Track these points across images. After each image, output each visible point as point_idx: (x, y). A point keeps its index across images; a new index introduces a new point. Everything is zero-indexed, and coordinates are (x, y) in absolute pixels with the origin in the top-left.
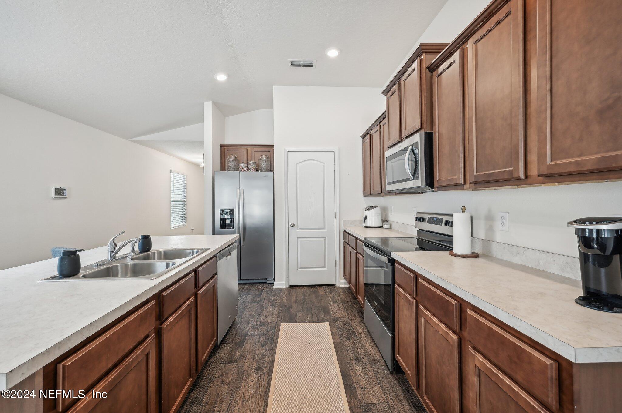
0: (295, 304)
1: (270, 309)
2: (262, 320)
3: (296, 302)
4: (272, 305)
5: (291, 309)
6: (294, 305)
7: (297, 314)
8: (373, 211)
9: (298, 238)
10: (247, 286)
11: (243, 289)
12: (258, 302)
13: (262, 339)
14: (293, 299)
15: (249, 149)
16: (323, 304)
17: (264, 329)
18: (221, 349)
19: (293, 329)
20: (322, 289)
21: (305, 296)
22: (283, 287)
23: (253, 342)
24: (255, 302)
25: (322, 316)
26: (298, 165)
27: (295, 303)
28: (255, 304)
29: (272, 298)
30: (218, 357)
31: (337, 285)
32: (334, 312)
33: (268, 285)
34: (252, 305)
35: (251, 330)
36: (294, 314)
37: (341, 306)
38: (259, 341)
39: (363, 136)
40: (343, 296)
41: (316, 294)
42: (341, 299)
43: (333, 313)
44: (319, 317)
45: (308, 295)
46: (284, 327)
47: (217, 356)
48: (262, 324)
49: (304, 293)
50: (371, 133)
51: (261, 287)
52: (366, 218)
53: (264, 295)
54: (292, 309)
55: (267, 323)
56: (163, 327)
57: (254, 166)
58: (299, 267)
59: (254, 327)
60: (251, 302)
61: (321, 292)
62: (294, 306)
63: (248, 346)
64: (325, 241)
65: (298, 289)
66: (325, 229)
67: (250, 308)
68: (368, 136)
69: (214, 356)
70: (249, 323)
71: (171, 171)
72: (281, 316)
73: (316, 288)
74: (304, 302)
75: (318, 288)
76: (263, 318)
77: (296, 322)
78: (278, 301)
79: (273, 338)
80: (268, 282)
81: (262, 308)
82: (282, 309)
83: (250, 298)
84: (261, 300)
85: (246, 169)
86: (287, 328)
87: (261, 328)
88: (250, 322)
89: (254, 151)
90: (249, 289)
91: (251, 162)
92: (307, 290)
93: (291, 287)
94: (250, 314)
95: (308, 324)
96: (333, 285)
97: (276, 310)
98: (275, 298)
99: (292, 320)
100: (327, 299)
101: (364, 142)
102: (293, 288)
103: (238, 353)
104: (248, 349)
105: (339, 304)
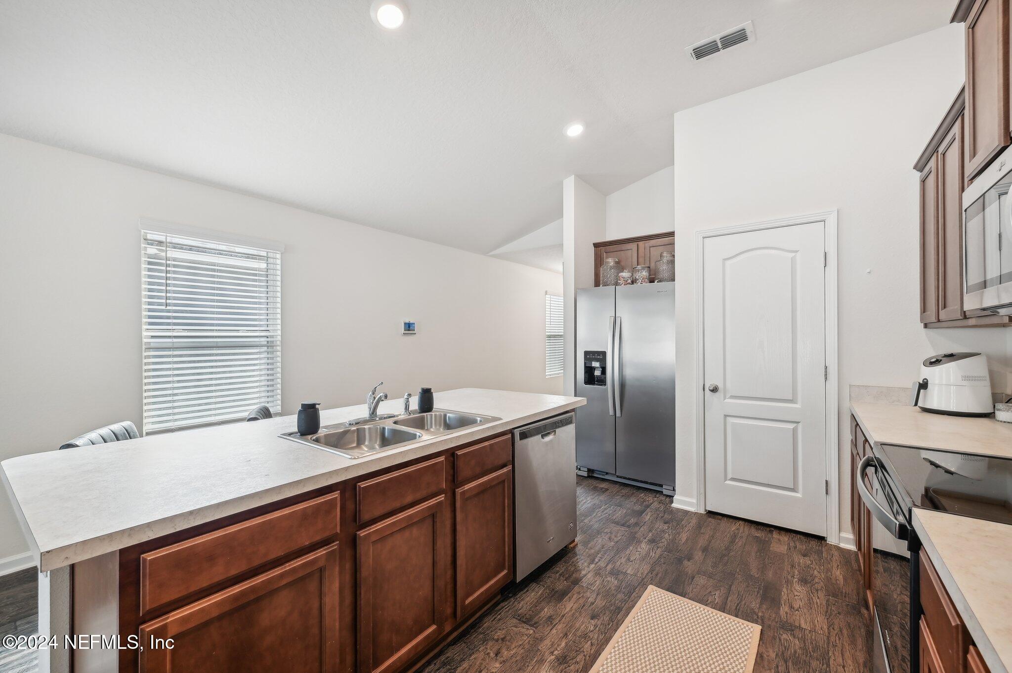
0: (700, 553)
1: (644, 547)
2: (618, 563)
3: (705, 550)
4: (652, 541)
5: (686, 562)
6: (698, 556)
7: (693, 578)
8: (950, 368)
9: (726, 416)
10: (626, 491)
11: (616, 493)
12: (629, 526)
13: (600, 603)
14: (702, 542)
15: (641, 244)
16: (770, 574)
17: (613, 582)
18: (527, 591)
19: (669, 607)
20: (785, 538)
21: (733, 542)
22: (692, 509)
23: (581, 601)
24: (623, 525)
25: (755, 605)
26: (728, 263)
27: (703, 552)
28: (623, 529)
29: (660, 525)
30: (516, 603)
31: (832, 540)
32: (791, 607)
33: (663, 498)
34: (616, 528)
35: (589, 576)
36: (688, 573)
37: (820, 599)
38: (592, 604)
39: (920, 166)
40: (838, 574)
41: (763, 546)
42: (828, 579)
43: (787, 609)
44: (743, 602)
45: (740, 543)
46: (653, 596)
47: (515, 601)
48: (615, 573)
49: (735, 536)
50: (941, 149)
51: (650, 498)
52: (924, 385)
53: (647, 517)
54: (689, 563)
55: (625, 573)
56: (359, 534)
57: (645, 273)
58: (730, 476)
59: (598, 573)
60: (617, 523)
61: (780, 545)
62: (697, 558)
63: (569, 605)
64: (795, 431)
65: (724, 522)
66: (795, 403)
67: (611, 533)
68: (932, 163)
69: (512, 599)
70: (592, 562)
71: (546, 293)
72: (657, 569)
73: (771, 532)
74: (724, 555)
75: (775, 535)
76: (623, 560)
77: (683, 595)
78: (669, 535)
79: (619, 609)
80: (665, 492)
81: (633, 539)
82: (668, 555)
83: (620, 513)
84: (636, 524)
85: (629, 281)
86: (657, 600)
87: (609, 579)
88: (597, 560)
89: (650, 247)
90: (627, 497)
91: (639, 267)
92: (745, 530)
93: (711, 513)
94: (604, 544)
95: (708, 611)
96: (821, 539)
97: (655, 554)
98: (666, 527)
99: (677, 586)
100: (787, 567)
101: (923, 181)
102: (714, 518)
103: (547, 611)
104: (566, 611)
105: (817, 590)
